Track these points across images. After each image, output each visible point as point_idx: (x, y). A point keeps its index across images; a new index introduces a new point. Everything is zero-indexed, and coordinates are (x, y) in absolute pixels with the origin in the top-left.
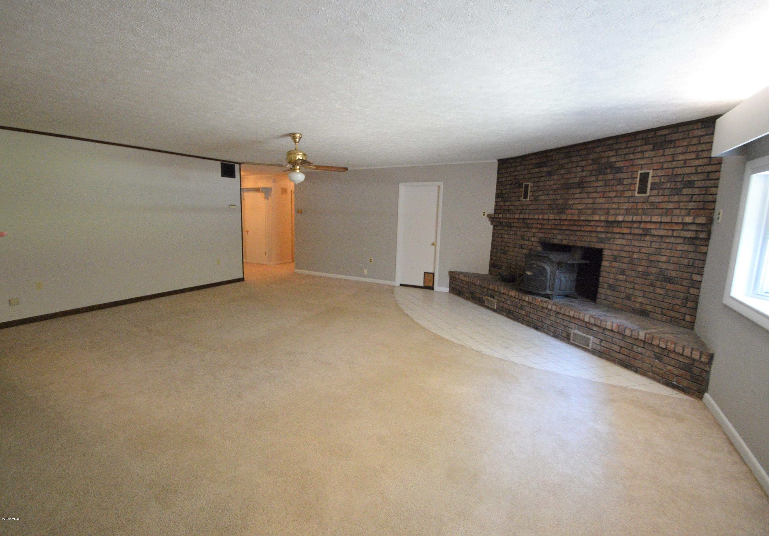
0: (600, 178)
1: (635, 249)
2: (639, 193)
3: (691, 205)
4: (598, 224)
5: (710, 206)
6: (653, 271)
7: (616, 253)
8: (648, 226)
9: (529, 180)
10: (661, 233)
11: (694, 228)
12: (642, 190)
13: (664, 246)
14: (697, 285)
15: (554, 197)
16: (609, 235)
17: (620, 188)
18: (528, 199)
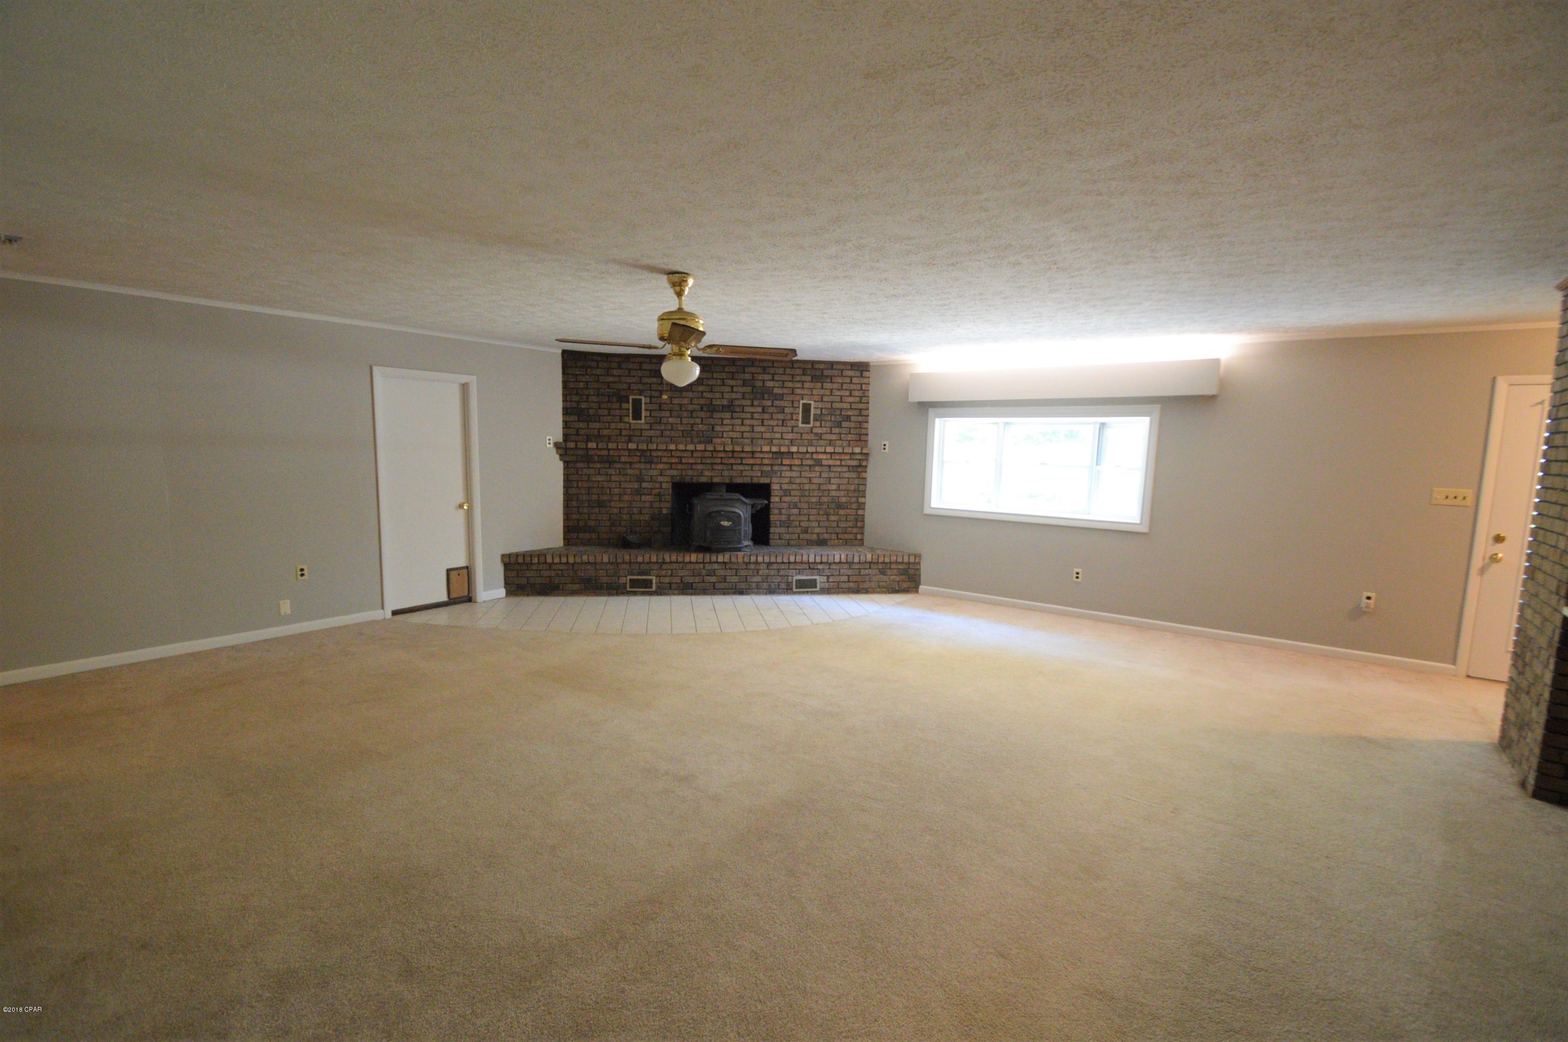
0: (756, 403)
1: (805, 481)
2: (803, 423)
3: (850, 437)
4: (766, 456)
5: (863, 438)
6: (825, 499)
7: (785, 487)
8: (821, 456)
9: (641, 392)
10: (831, 462)
11: (859, 457)
12: (806, 420)
13: (832, 475)
14: (861, 506)
15: (692, 421)
16: (776, 468)
17: (781, 416)
18: (643, 421)
